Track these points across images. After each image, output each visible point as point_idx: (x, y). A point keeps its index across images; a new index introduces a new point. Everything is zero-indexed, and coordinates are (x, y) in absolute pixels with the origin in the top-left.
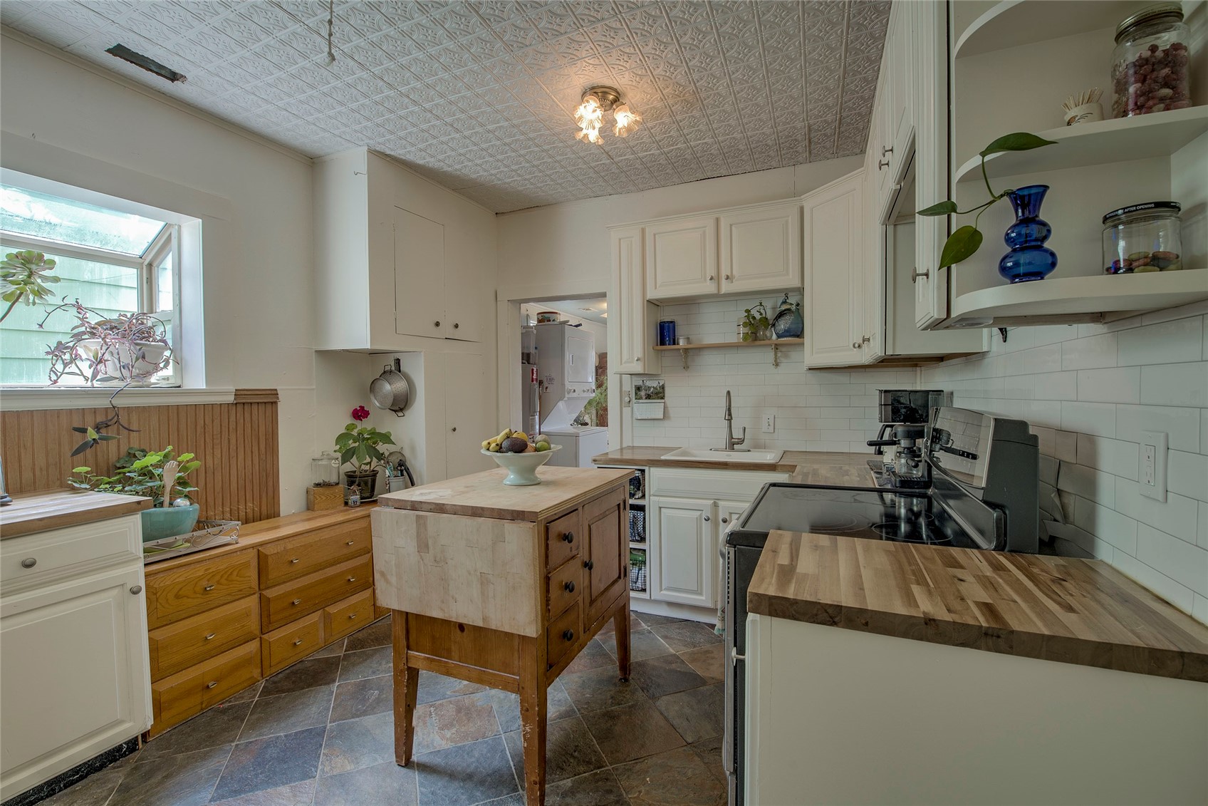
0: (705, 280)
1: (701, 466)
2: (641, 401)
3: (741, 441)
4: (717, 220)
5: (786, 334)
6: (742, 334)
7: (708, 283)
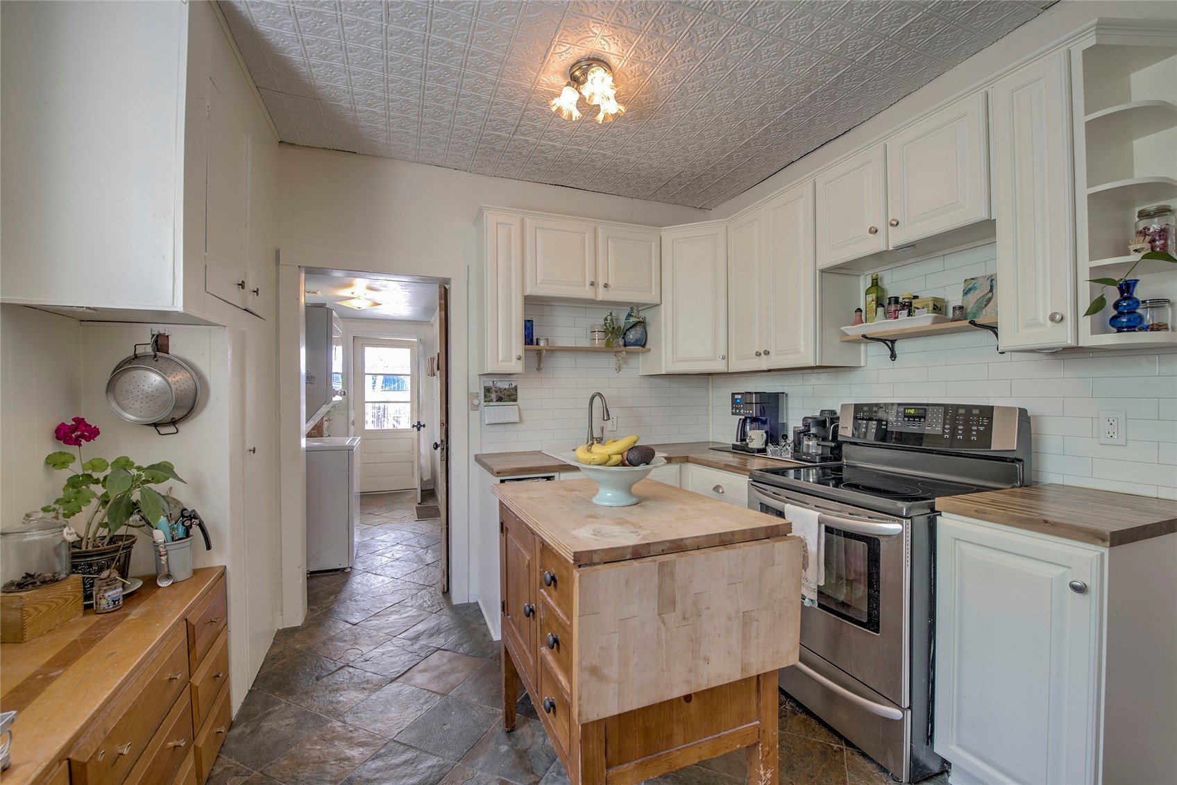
0: (585, 285)
2: (491, 404)
4: (595, 229)
5: (636, 343)
6: (597, 340)
7: (587, 288)
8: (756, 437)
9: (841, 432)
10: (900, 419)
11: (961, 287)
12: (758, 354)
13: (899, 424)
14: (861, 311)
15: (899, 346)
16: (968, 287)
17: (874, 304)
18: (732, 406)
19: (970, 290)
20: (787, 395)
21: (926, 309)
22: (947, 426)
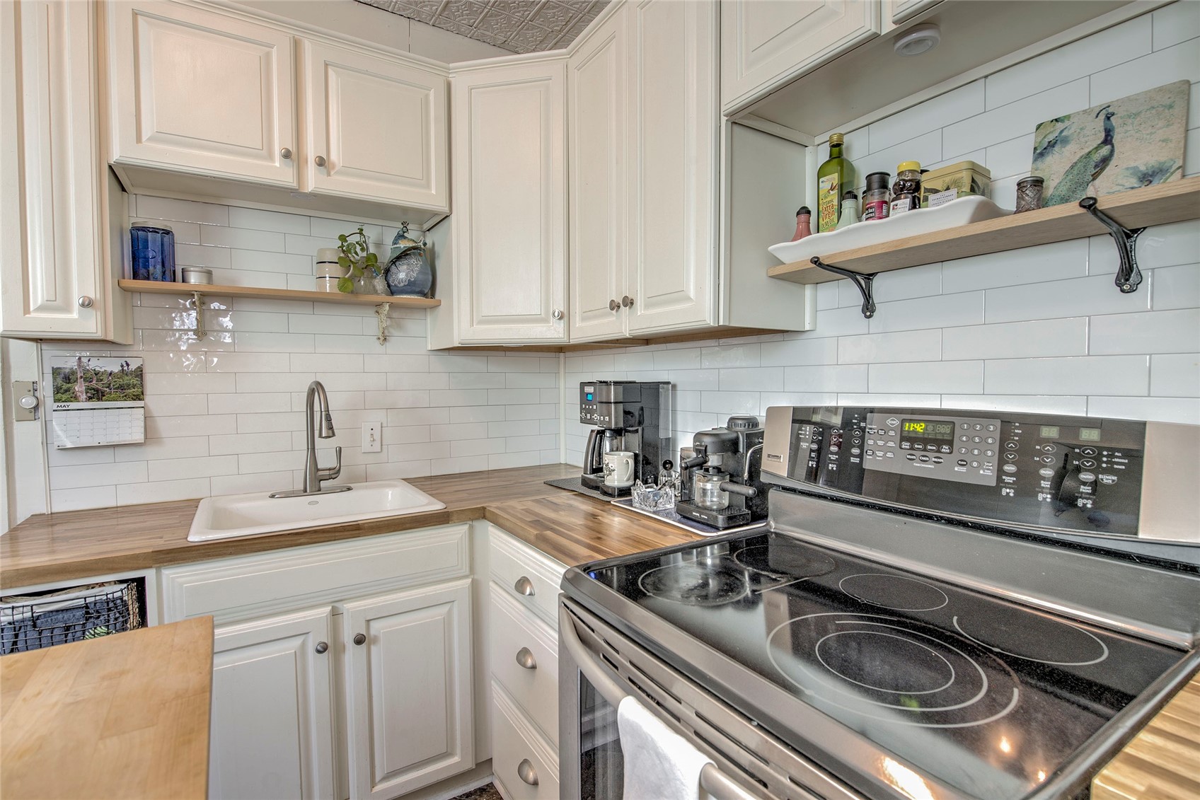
0: (270, 157)
1: (302, 541)
2: (73, 405)
3: (335, 473)
4: (297, 46)
5: (411, 288)
6: (328, 279)
7: (277, 164)
8: (618, 468)
9: (766, 464)
10: (891, 444)
11: (1030, 142)
12: (614, 306)
13: (889, 455)
14: (809, 212)
15: (881, 286)
16: (1047, 140)
17: (834, 197)
18: (581, 406)
19: (1052, 145)
20: (674, 387)
21: (953, 191)
22: (1010, 468)
